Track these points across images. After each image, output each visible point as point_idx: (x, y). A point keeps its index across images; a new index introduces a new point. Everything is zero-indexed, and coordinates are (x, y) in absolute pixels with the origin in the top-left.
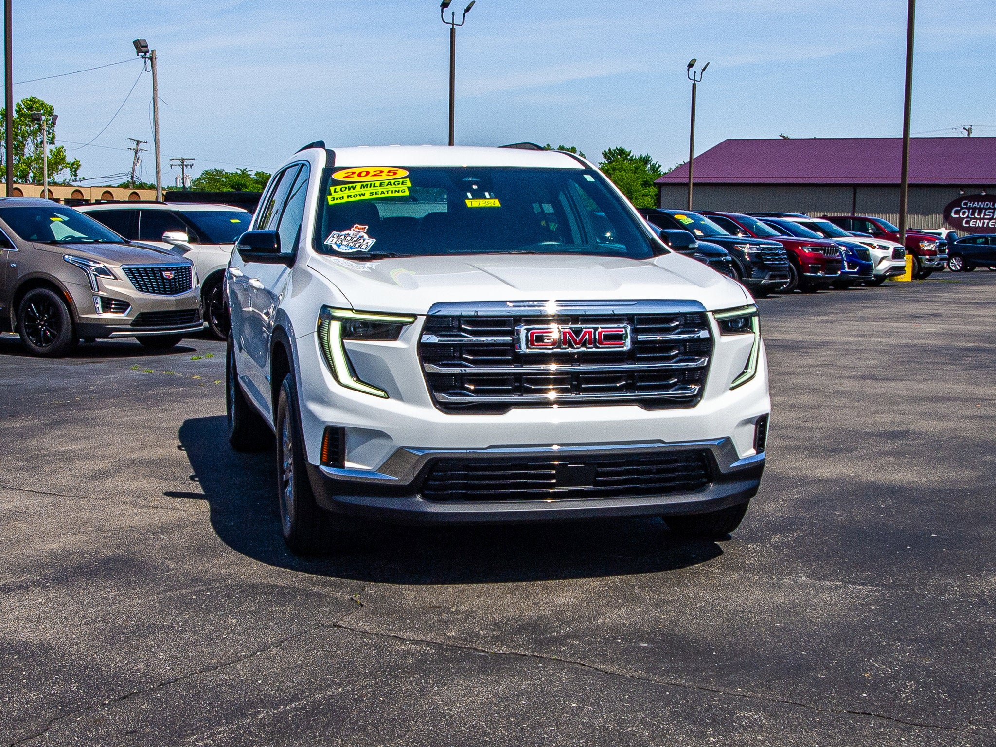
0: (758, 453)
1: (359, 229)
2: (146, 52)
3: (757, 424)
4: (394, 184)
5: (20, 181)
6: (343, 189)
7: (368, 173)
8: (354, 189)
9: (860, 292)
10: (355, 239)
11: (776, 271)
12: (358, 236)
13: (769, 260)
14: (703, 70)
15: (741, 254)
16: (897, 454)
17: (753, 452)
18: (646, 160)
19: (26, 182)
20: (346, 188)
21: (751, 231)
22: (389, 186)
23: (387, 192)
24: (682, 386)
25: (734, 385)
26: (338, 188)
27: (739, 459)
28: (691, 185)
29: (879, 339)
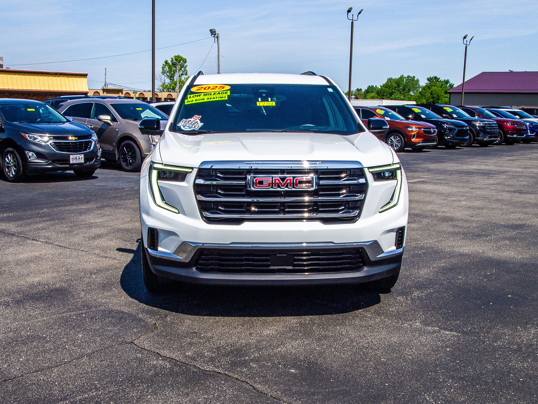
0: (397, 249)
1: (196, 117)
2: (215, 35)
3: (397, 232)
4: (221, 94)
5: (172, 91)
6: (194, 96)
7: (209, 87)
8: (200, 96)
9: (535, 145)
10: (193, 123)
11: (492, 134)
12: (195, 121)
13: (489, 129)
14: (471, 40)
15: (475, 126)
16: (512, 239)
17: (394, 248)
18: (447, 82)
19: (175, 91)
20: (196, 96)
21: (482, 115)
22: (218, 95)
23: (216, 98)
24: (348, 211)
25: (381, 210)
26: (192, 96)
27: (384, 252)
28: (463, 93)
29: (533, 170)
